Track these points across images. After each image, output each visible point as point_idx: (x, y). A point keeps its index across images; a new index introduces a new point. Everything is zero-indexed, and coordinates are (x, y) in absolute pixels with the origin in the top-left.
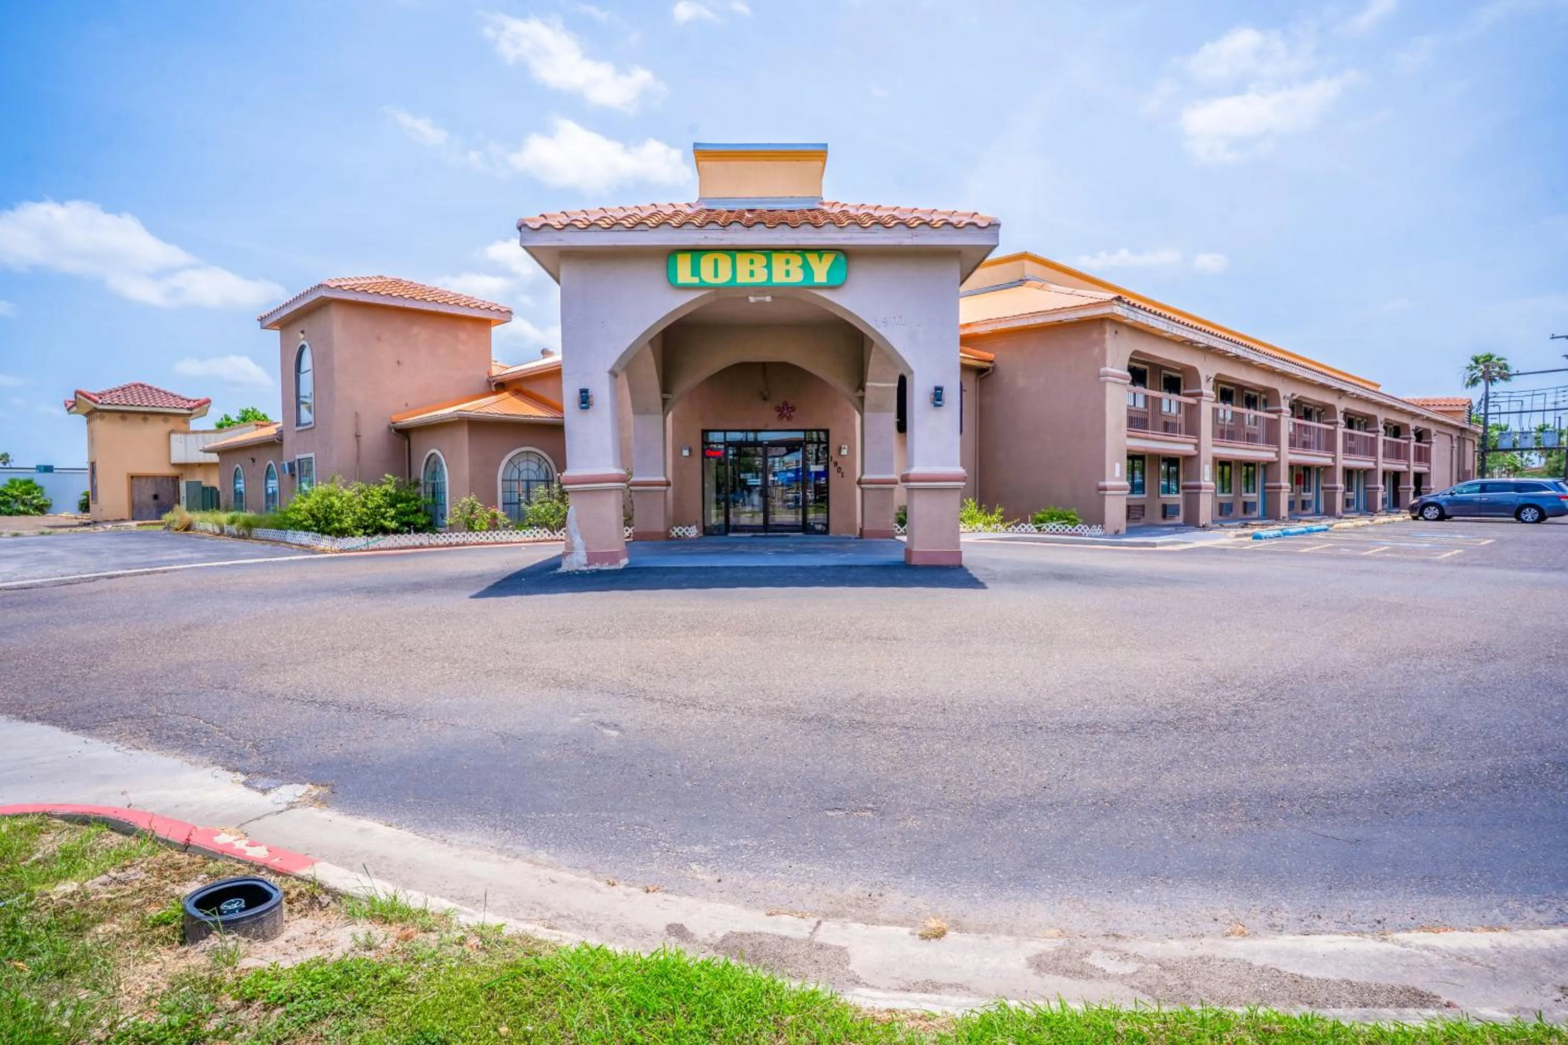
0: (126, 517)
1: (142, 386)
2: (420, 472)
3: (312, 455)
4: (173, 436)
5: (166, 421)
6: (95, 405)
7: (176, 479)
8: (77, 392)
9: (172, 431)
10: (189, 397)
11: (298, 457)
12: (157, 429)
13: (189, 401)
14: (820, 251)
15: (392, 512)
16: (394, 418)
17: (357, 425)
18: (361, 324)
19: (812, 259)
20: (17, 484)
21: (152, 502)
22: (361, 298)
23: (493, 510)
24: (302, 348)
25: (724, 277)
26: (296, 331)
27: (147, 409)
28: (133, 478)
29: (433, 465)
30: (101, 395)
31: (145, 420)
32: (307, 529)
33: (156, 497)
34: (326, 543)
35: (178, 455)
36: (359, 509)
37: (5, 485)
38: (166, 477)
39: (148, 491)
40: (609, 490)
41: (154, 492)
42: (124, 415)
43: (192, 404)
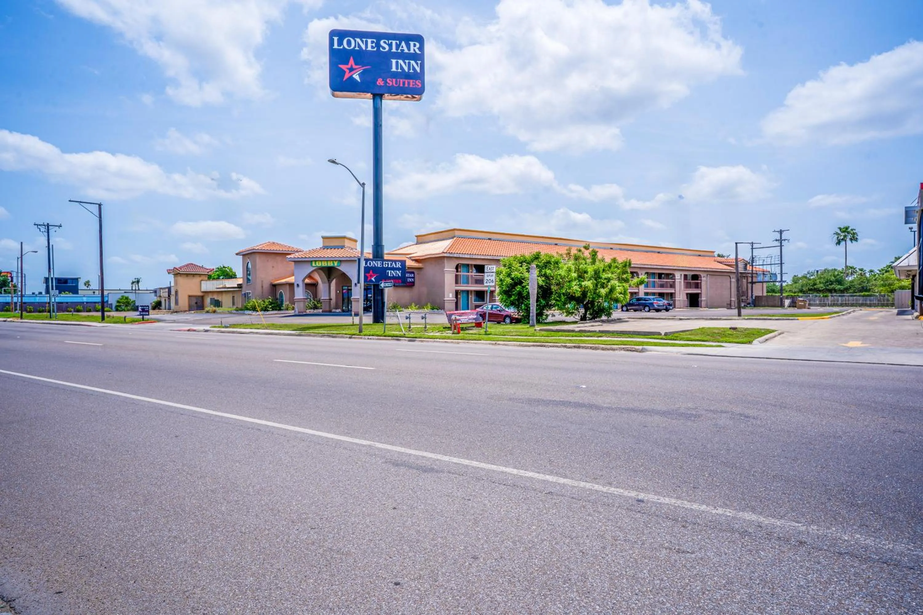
0: (187, 310)
1: (192, 264)
2: (278, 296)
3: (250, 291)
4: (202, 282)
5: (200, 276)
6: (179, 272)
7: (202, 297)
8: (174, 268)
9: (202, 280)
10: (207, 268)
11: (247, 292)
12: (197, 280)
13: (207, 269)
14: (336, 261)
15: (270, 306)
16: (272, 281)
17: (262, 284)
18: (263, 257)
19: (334, 262)
20: (124, 298)
21: (195, 305)
22: (263, 251)
23: (293, 306)
24: (248, 262)
25: (320, 265)
26: (246, 257)
27: (195, 273)
28: (190, 296)
29: (281, 294)
30: (181, 268)
31: (193, 276)
32: (250, 310)
33: (196, 303)
34: (254, 313)
35: (204, 289)
36: (262, 306)
37: (119, 299)
38: (199, 296)
39: (194, 301)
40: (301, 301)
41: (195, 301)
42: (187, 275)
43: (208, 271)
